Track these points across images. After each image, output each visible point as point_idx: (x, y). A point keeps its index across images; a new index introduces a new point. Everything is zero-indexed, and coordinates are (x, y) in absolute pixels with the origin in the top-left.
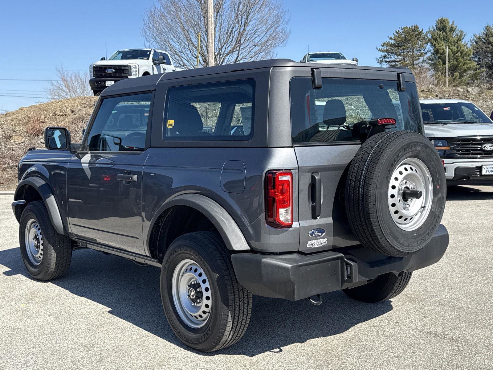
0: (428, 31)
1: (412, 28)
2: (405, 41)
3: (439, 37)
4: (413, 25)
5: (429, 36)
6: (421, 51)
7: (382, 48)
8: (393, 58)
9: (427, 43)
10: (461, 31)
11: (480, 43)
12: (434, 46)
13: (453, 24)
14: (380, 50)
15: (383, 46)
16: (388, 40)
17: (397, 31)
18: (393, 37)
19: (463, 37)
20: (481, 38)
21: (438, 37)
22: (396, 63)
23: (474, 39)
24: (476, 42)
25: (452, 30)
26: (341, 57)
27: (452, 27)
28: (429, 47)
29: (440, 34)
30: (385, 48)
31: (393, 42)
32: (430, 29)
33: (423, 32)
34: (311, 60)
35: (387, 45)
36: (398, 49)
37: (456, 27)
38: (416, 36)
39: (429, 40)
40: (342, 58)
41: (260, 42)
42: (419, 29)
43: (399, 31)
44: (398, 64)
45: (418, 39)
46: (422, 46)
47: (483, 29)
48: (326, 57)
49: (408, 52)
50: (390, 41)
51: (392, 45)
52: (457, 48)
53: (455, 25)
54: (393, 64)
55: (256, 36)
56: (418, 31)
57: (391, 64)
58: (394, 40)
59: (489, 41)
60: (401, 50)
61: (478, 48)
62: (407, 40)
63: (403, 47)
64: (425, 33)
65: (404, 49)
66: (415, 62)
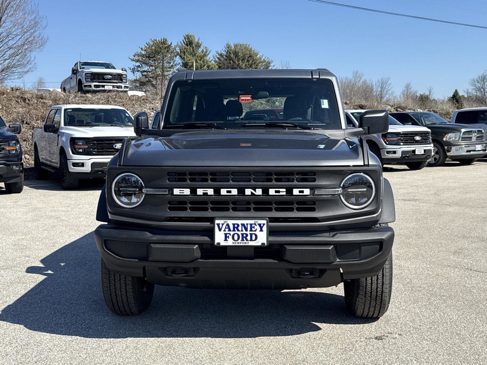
0: (176, 45)
1: (161, 41)
2: (155, 52)
3: (187, 51)
4: (162, 38)
5: (177, 50)
6: (170, 63)
7: (134, 58)
8: (146, 68)
9: (176, 56)
10: (206, 48)
11: (222, 59)
12: (183, 59)
13: (199, 40)
14: (133, 60)
15: (134, 56)
16: (140, 50)
17: (148, 43)
18: (143, 47)
19: (208, 53)
20: (223, 55)
21: (185, 50)
22: (148, 73)
23: (216, 55)
24: (218, 58)
25: (198, 46)
26: (110, 67)
27: (198, 43)
28: (178, 60)
29: (188, 48)
30: (137, 58)
31: (143, 53)
32: (178, 43)
33: (172, 45)
34: (83, 68)
35: (139, 55)
36: (150, 59)
37: (202, 43)
38: (165, 49)
39: (178, 54)
40: (112, 67)
41: (15, 45)
42: (168, 43)
43: (149, 43)
44: (150, 74)
45: (168, 51)
46: (171, 58)
47: (224, 47)
48: (97, 66)
49: (159, 63)
50: (141, 51)
51: (143, 56)
52: (203, 62)
53: (200, 42)
54: (145, 73)
55: (10, 38)
56: (167, 44)
57: (143, 74)
58: (145, 51)
59: (230, 57)
60: (152, 61)
61: (220, 63)
62: (157, 52)
63: (154, 58)
64: (174, 46)
65: (155, 60)
66: (166, 73)
